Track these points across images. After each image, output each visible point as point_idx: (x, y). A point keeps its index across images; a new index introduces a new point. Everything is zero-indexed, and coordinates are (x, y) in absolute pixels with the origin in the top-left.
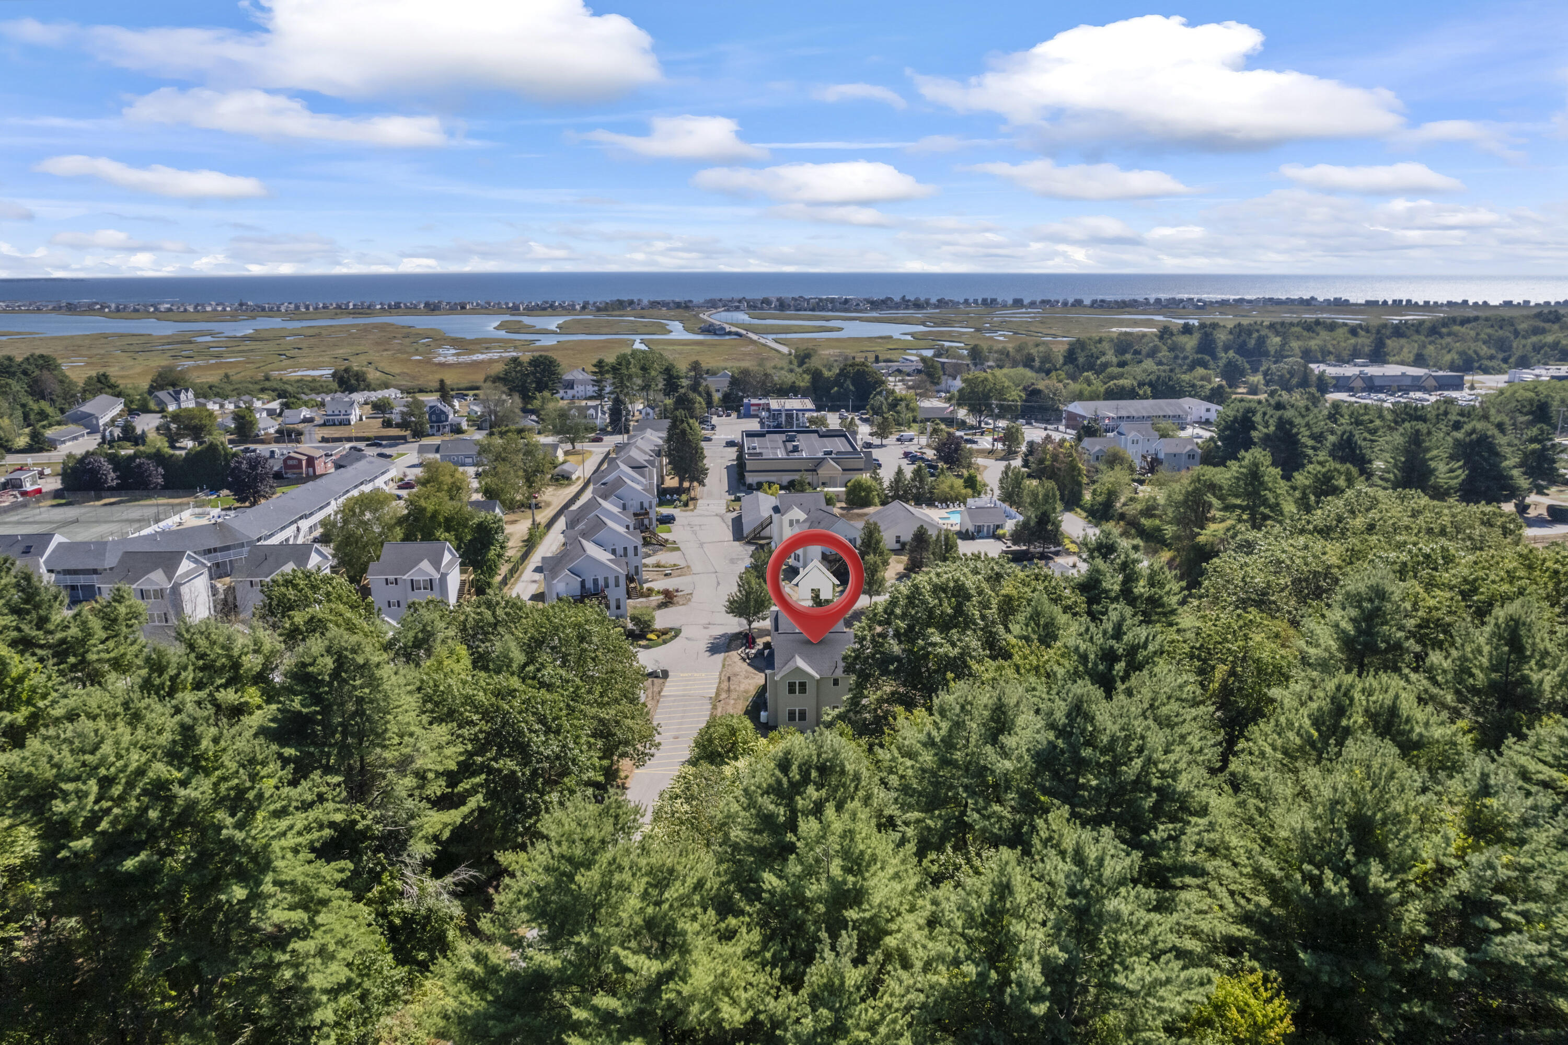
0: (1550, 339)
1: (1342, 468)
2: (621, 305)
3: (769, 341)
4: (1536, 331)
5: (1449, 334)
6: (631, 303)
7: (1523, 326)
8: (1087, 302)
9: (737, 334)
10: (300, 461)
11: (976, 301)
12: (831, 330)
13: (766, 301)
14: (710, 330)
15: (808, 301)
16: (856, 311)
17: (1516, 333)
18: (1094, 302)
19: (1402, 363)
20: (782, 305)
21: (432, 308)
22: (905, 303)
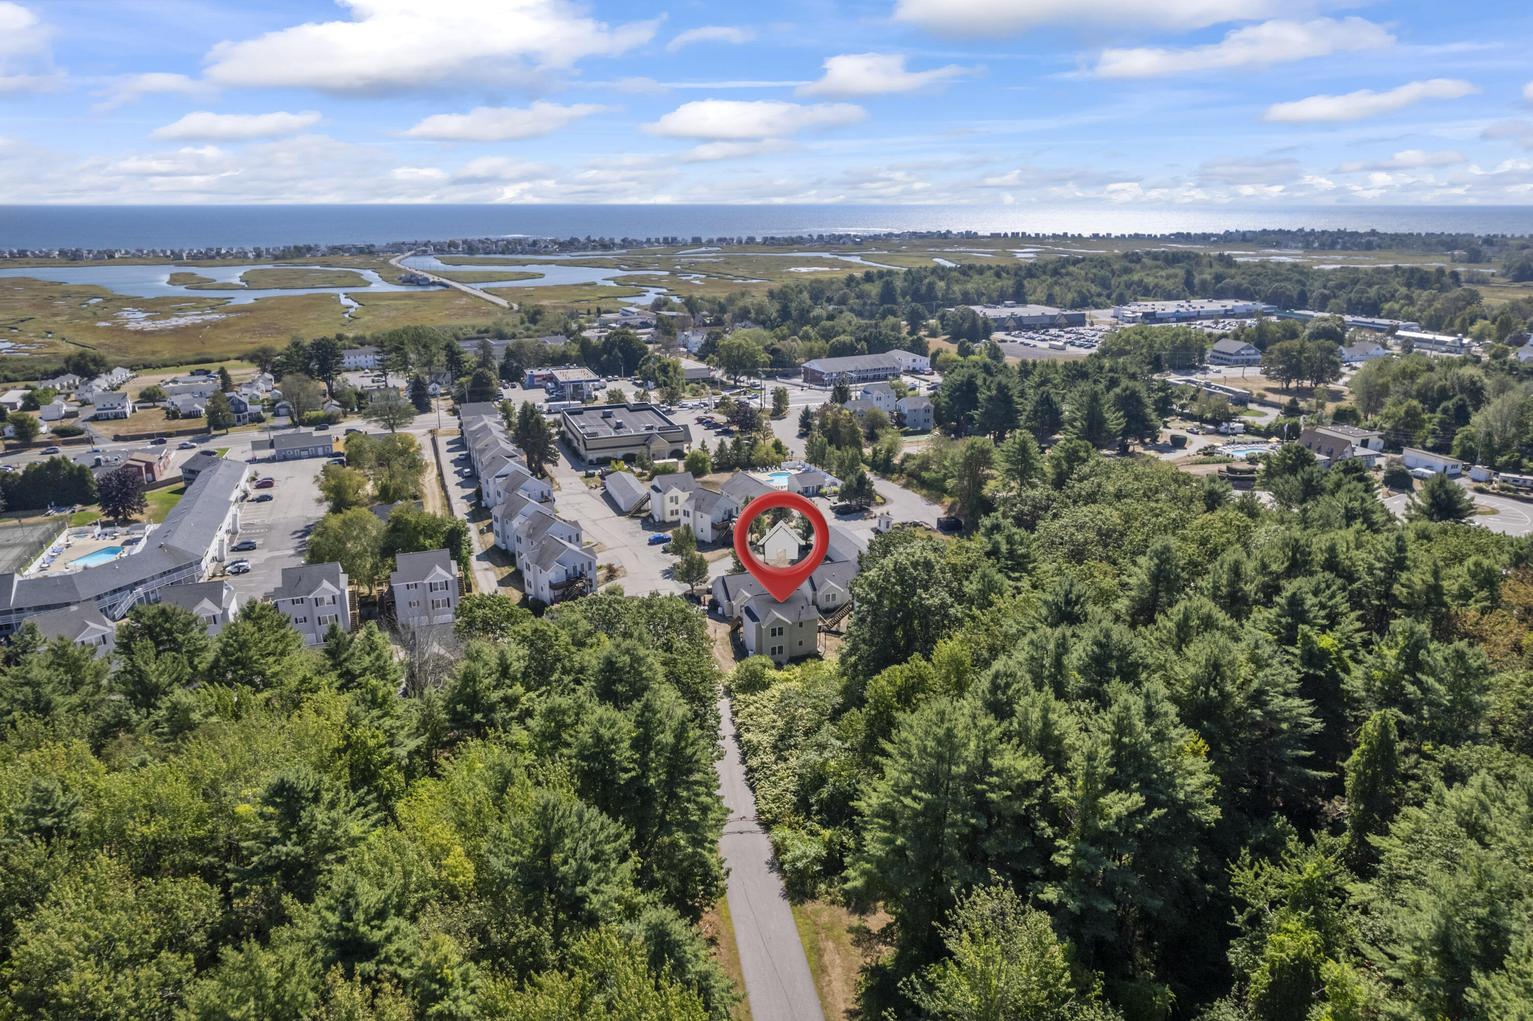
0: (1136, 277)
1: (1082, 443)
2: (300, 252)
3: (476, 290)
4: (1127, 271)
5: (1067, 274)
6: (309, 249)
7: (1116, 267)
8: (759, 240)
9: (442, 284)
10: (140, 468)
11: (657, 240)
12: (533, 276)
13: (453, 244)
14: (411, 280)
15: (496, 243)
16: (546, 253)
17: (1113, 273)
18: (765, 240)
19: (1038, 303)
20: (471, 249)
21: (73, 258)
22: (590, 244)
